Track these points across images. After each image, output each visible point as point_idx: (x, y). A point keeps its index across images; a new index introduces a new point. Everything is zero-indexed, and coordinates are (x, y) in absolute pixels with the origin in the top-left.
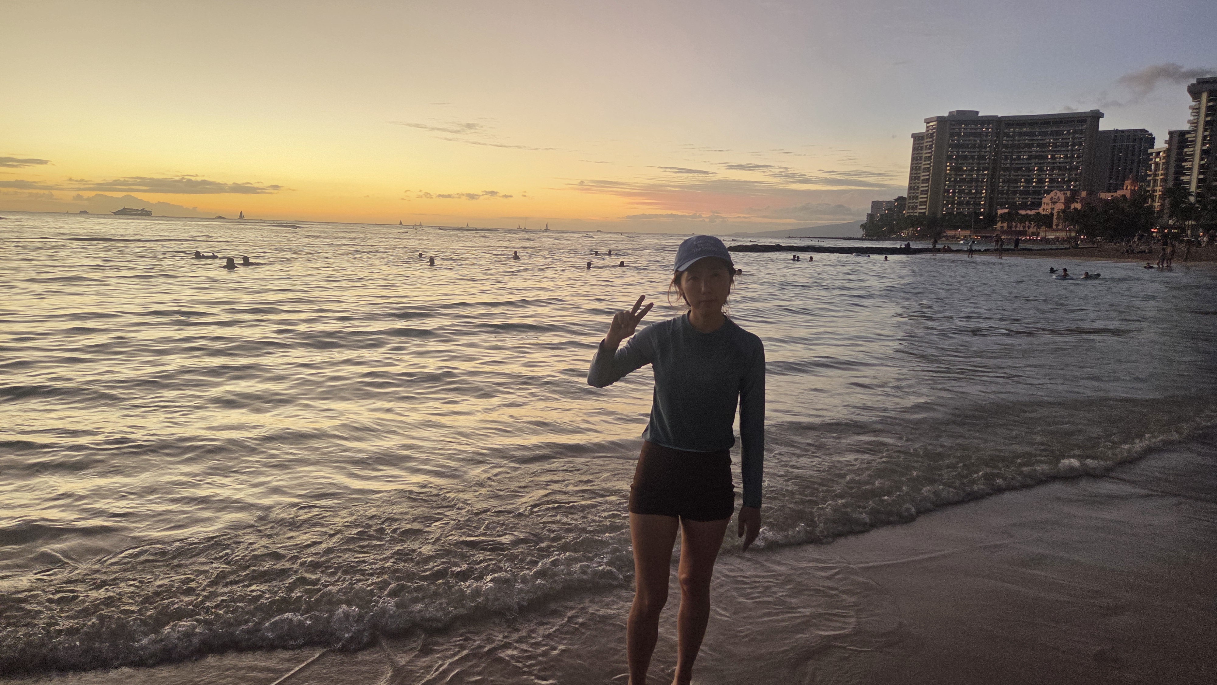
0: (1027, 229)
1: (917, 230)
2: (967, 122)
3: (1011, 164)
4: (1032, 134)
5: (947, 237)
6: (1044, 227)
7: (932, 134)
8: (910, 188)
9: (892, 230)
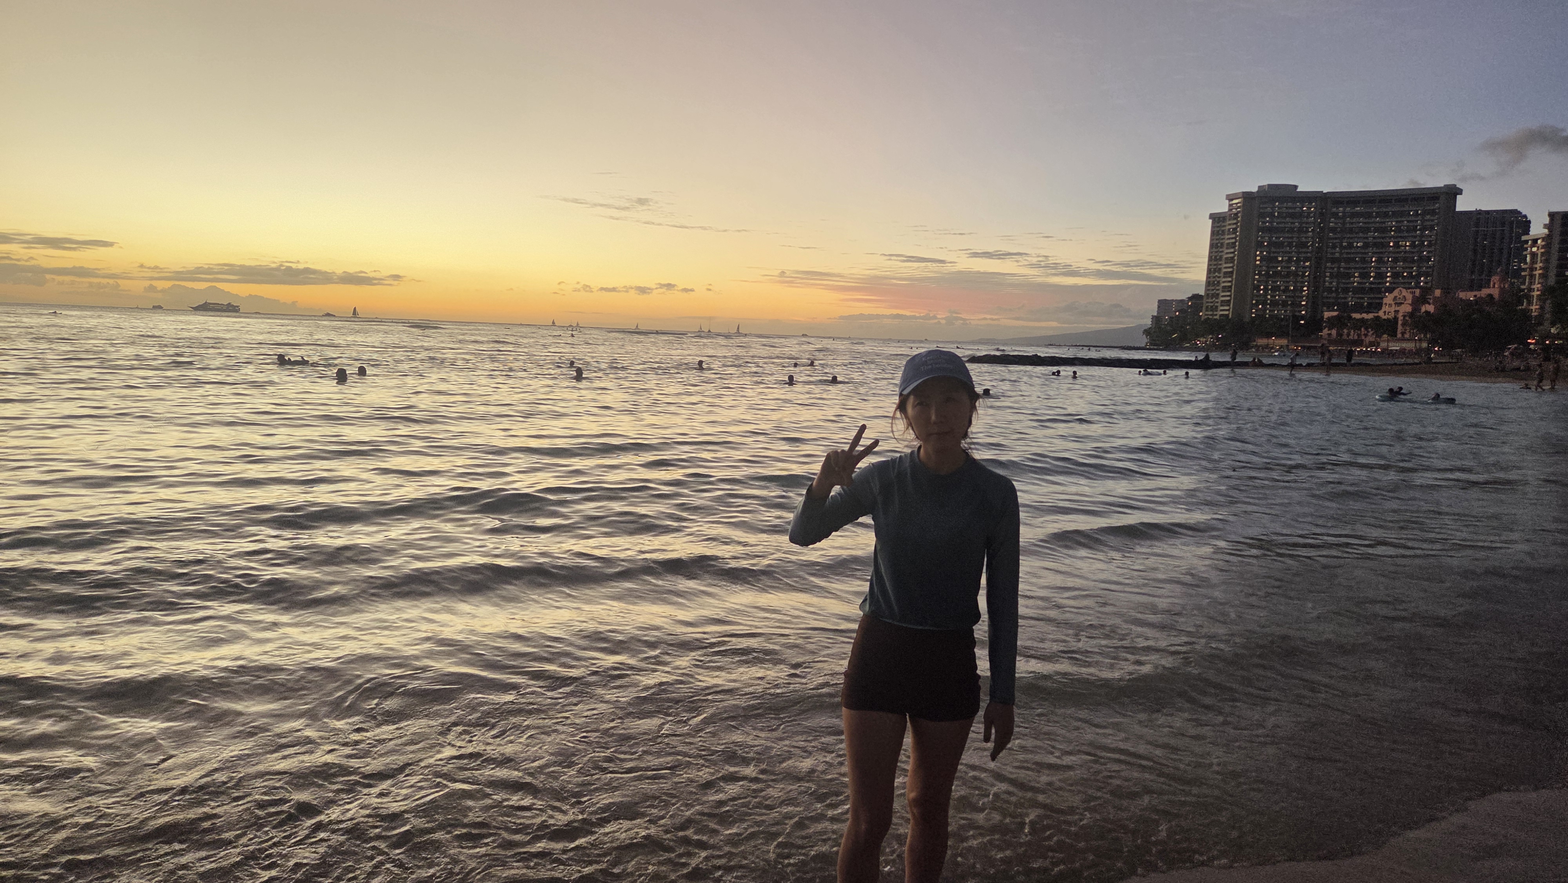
0: (1363, 338)
1: (1218, 339)
2: (1282, 199)
3: (1341, 253)
4: (1369, 215)
5: (1257, 347)
6: (1385, 336)
7: (1236, 214)
8: (1208, 283)
9: (1184, 338)
